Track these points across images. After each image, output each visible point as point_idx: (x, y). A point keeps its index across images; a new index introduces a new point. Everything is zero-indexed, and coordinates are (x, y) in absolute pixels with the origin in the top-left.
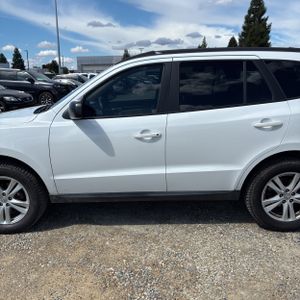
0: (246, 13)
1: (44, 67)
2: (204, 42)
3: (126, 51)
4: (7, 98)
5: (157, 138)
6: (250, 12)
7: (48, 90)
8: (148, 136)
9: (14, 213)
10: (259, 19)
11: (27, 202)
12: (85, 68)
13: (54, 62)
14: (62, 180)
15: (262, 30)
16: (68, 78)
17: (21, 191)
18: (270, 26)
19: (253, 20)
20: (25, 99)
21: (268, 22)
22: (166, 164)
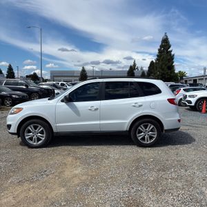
0: (159, 48)
1: (27, 76)
2: (134, 63)
3: (83, 68)
4: (14, 96)
5: (96, 109)
6: (161, 47)
7: (37, 92)
8: (93, 109)
9: (39, 139)
10: (167, 51)
11: (44, 135)
12: (55, 78)
13: (35, 74)
14: (59, 126)
15: (169, 57)
16: (47, 85)
17: (42, 131)
18: (173, 55)
19: (163, 51)
20: (24, 96)
21: (172, 53)
22: (100, 120)
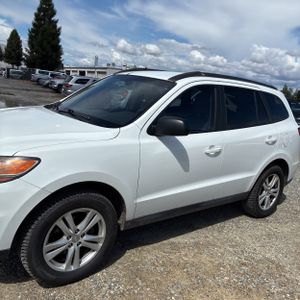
0: (36, 11)
10: (50, 19)
15: (53, 31)
18: (60, 29)
19: (43, 18)
